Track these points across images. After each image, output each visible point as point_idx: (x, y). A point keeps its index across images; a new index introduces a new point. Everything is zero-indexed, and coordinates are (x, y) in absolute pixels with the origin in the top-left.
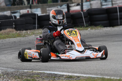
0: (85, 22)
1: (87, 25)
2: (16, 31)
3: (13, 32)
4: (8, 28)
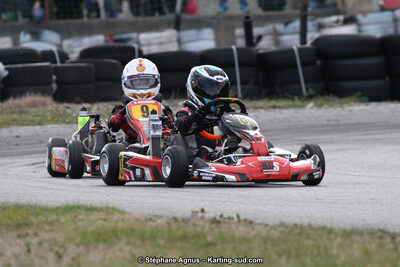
0: (306, 82)
1: (311, 92)
2: (55, 105)
3: (44, 105)
4: (28, 94)
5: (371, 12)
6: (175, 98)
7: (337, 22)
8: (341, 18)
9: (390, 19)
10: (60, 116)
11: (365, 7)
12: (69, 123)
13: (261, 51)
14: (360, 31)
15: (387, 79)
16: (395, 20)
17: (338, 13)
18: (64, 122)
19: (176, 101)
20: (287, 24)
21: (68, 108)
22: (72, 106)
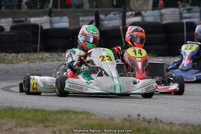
5: (148, 10)
6: (60, 52)
7: (132, 15)
8: (134, 13)
9: (159, 14)
10: (2, 59)
11: (145, 8)
12: (7, 63)
13: (103, 29)
14: (143, 20)
15: (166, 44)
16: (161, 15)
17: (131, 10)
18: (4, 63)
19: (60, 53)
20: (106, 15)
21: (5, 55)
22: (8, 54)
